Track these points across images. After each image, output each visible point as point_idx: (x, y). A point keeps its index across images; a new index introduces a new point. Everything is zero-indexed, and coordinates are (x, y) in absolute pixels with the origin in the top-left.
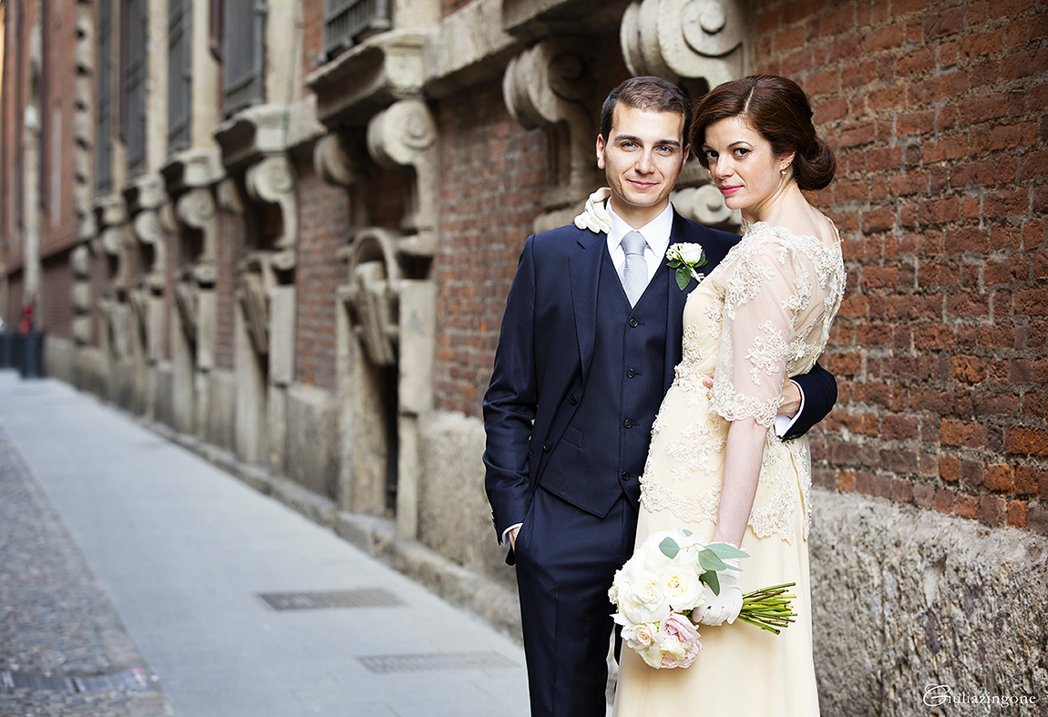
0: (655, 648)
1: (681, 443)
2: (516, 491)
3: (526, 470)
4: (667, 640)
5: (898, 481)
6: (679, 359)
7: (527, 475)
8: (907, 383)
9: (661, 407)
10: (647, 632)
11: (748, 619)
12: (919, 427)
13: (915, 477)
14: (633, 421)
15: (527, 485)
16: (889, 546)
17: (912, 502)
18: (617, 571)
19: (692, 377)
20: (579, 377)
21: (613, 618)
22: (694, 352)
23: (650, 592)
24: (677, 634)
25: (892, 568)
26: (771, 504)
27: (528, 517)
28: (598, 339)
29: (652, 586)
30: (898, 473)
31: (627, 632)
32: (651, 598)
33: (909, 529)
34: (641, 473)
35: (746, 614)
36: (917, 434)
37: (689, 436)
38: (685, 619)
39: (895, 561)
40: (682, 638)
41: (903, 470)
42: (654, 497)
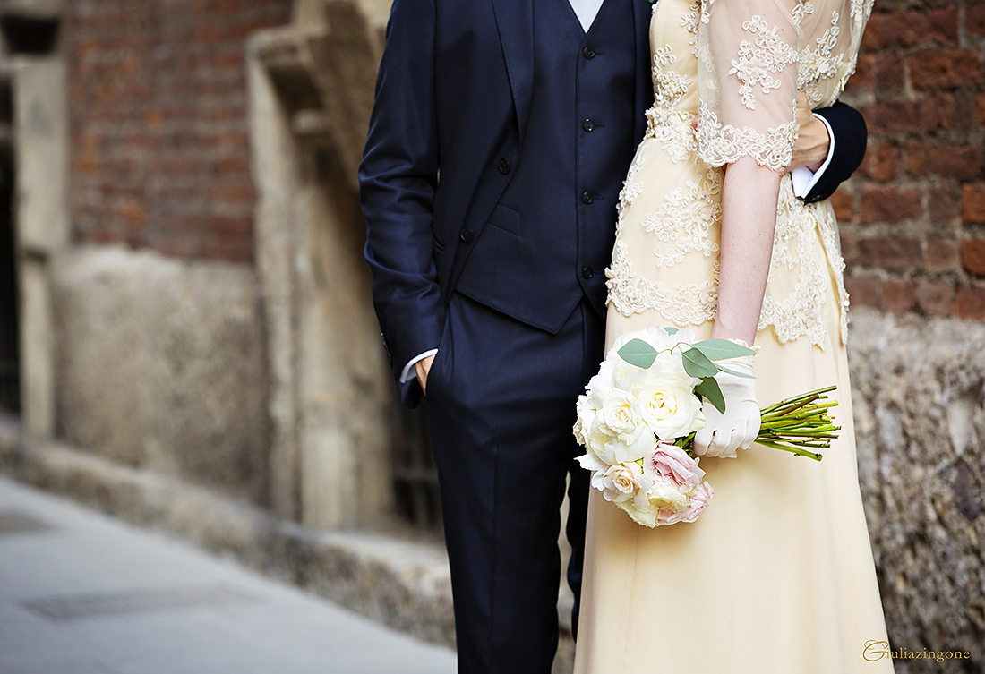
0: (642, 498)
1: (666, 215)
2: (423, 303)
3: (433, 271)
4: (657, 484)
5: (890, 283)
6: (650, 101)
7: (437, 280)
8: (901, 138)
9: (630, 170)
10: (626, 475)
11: (772, 443)
12: (925, 202)
13: (920, 272)
14: (593, 194)
15: (437, 295)
16: (884, 374)
17: (917, 308)
18: (581, 397)
19: (675, 120)
20: (513, 129)
21: (578, 462)
22: (672, 85)
23: (623, 417)
24: (671, 474)
25: (892, 406)
26: (795, 294)
27: (443, 339)
28: (538, 78)
29: (626, 409)
30: (890, 270)
31: (600, 480)
32: (625, 426)
33: (916, 347)
34: (608, 263)
35: (768, 435)
36: (921, 212)
37: (677, 204)
38: (679, 452)
39: (897, 395)
40: (678, 480)
41: (896, 263)
42: (631, 295)
